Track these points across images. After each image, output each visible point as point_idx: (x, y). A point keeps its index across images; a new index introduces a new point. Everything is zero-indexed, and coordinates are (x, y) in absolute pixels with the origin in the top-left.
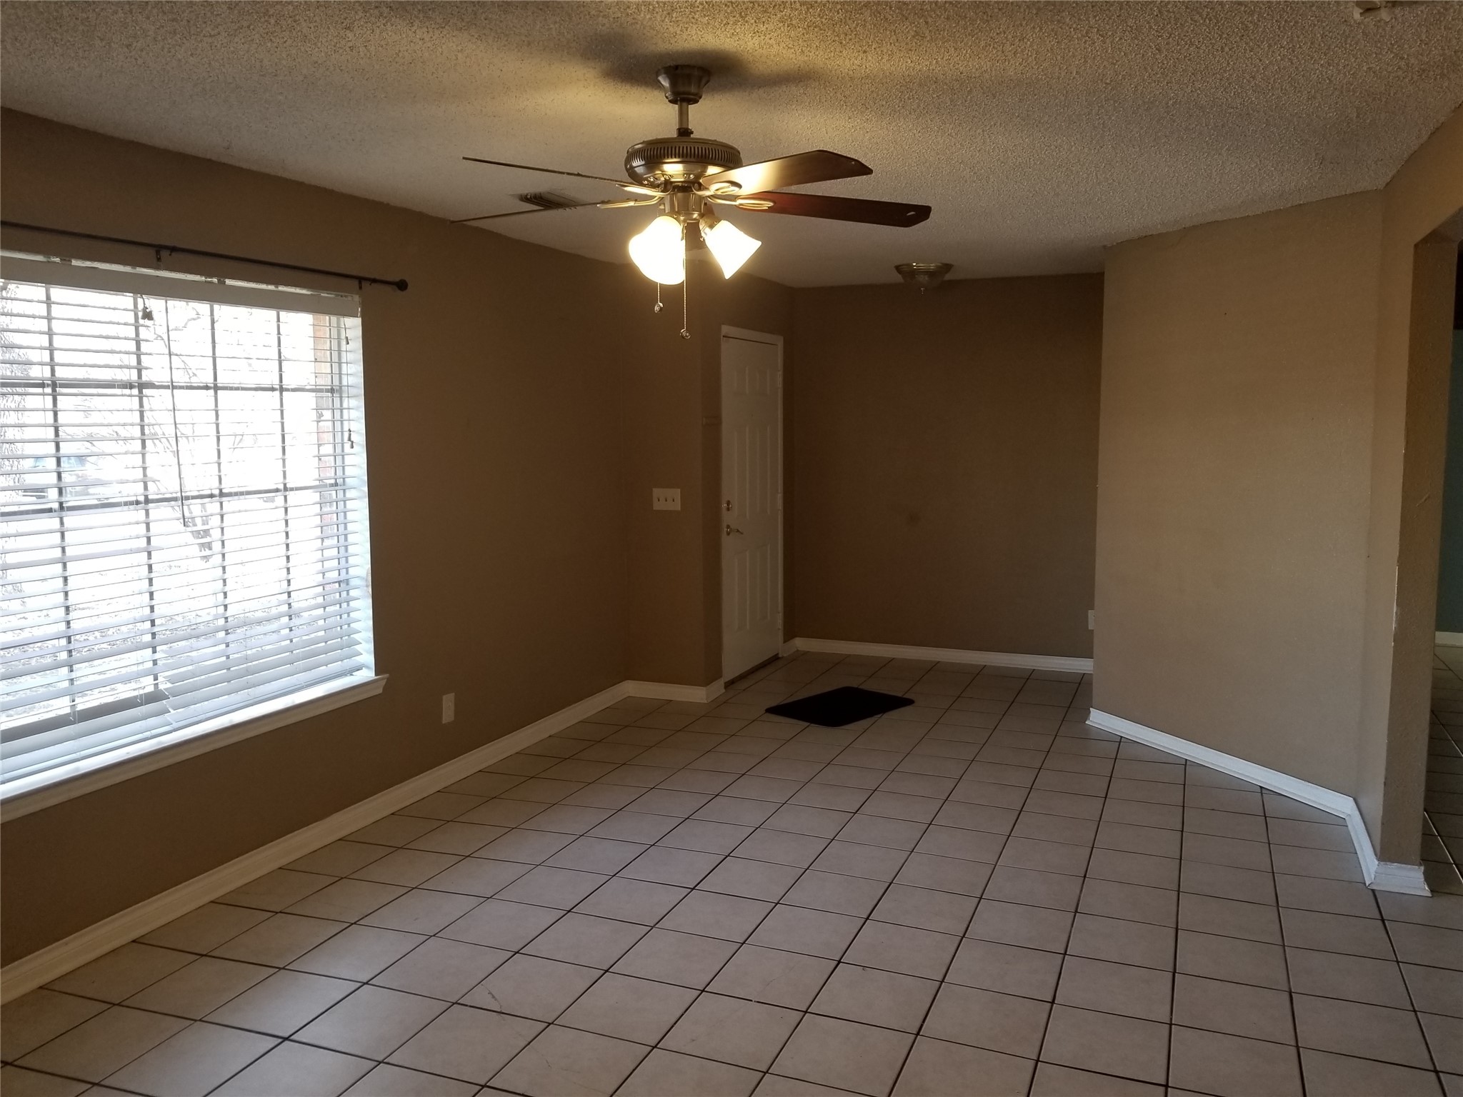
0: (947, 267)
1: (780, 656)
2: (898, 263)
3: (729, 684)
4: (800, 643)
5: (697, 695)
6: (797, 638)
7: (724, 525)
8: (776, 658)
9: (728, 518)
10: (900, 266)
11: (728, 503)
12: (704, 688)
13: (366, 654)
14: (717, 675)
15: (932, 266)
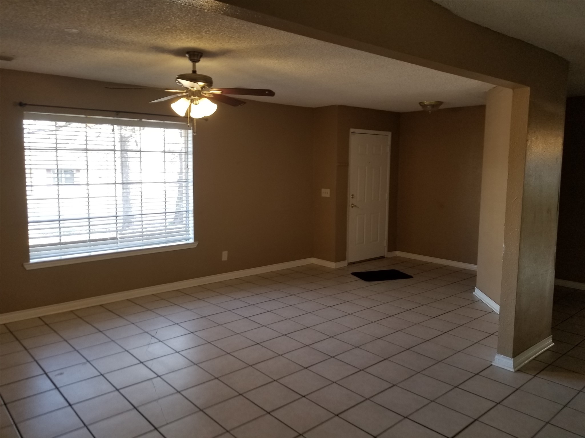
0: (440, 103)
1: (385, 257)
2: (420, 102)
3: (349, 264)
4: (398, 253)
5: (332, 265)
6: (397, 251)
7: (351, 204)
8: (383, 257)
9: (351, 201)
10: (421, 102)
11: (352, 195)
12: (335, 263)
13: (192, 235)
14: (344, 258)
15: (433, 103)
